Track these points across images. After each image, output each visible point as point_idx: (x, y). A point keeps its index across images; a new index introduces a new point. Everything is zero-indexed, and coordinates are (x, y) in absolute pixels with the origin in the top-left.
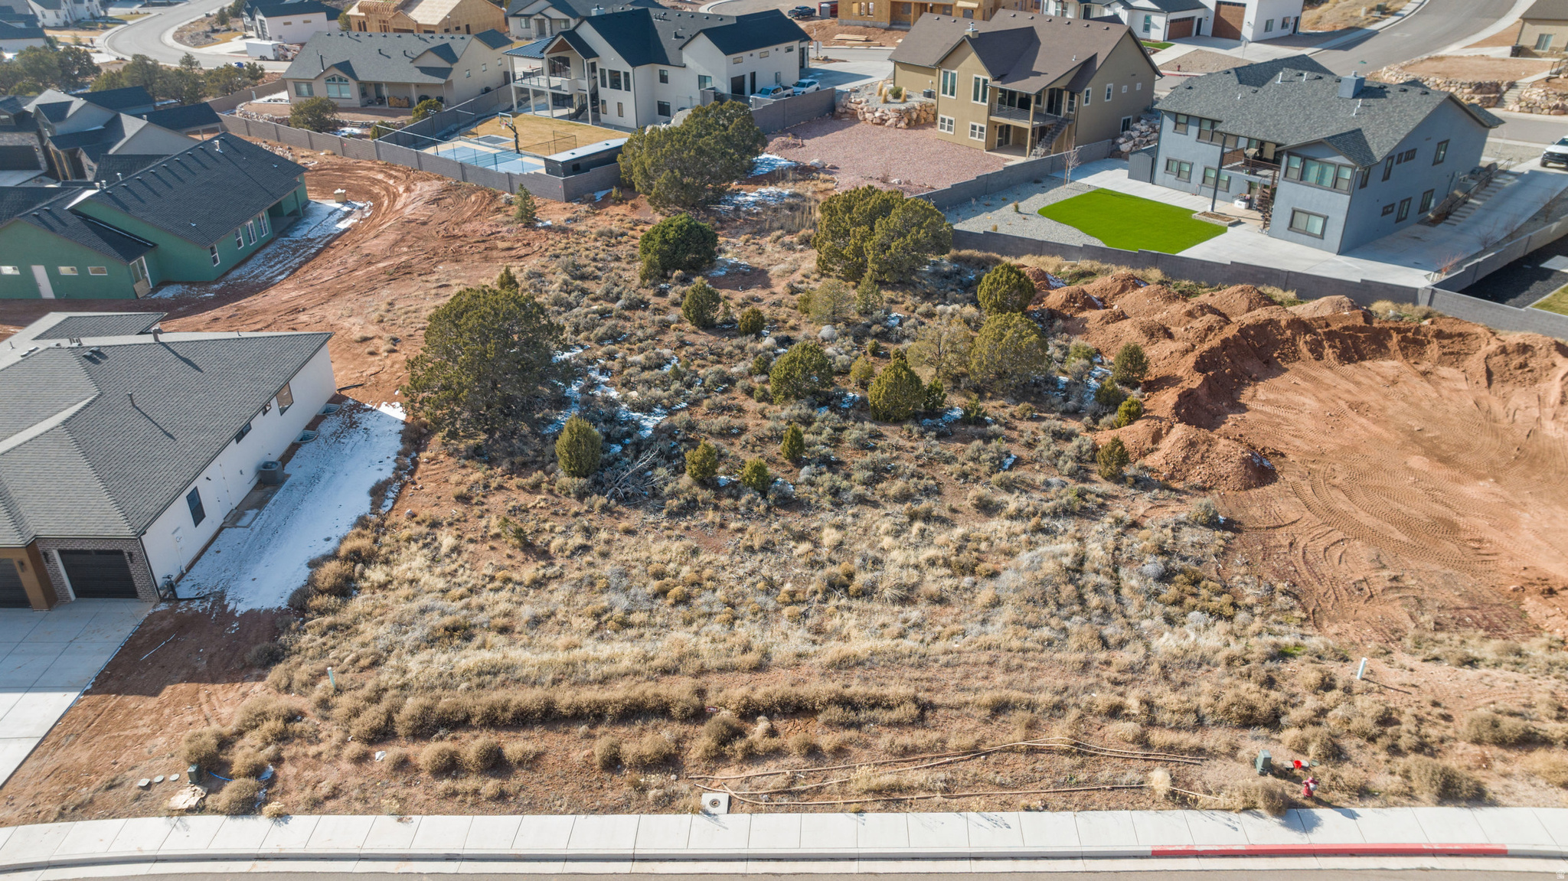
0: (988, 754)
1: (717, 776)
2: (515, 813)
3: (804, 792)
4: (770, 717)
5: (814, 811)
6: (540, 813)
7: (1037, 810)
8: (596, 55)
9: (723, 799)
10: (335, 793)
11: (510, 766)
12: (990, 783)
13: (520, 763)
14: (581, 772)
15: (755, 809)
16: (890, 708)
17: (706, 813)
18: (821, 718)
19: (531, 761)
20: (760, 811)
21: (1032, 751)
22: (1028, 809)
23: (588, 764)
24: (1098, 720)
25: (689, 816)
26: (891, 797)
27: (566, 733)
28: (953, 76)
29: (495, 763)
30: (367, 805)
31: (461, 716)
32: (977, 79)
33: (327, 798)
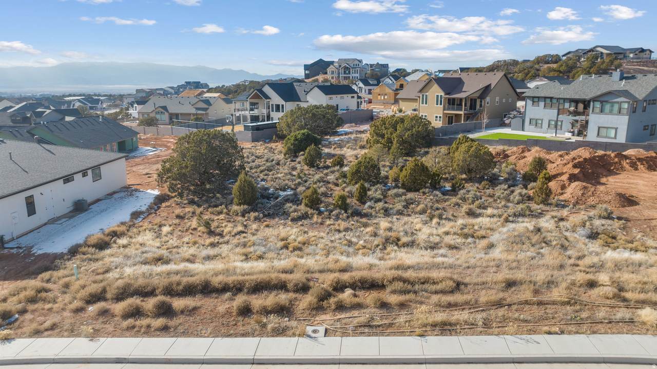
0: (510, 305)
1: (317, 318)
2: (172, 337)
3: (379, 326)
4: (354, 289)
5: (388, 335)
6: (189, 337)
7: (557, 333)
8: (270, 99)
9: (322, 329)
10: (53, 327)
11: (176, 313)
12: (516, 319)
13: (182, 312)
14: (223, 317)
15: (345, 334)
16: (434, 283)
17: (309, 336)
18: (388, 289)
19: (190, 311)
20: (348, 335)
21: (540, 303)
22: (550, 333)
23: (228, 313)
24: (582, 289)
25: (296, 338)
26: (445, 328)
27: (216, 298)
28: (426, 96)
29: (165, 311)
30: (73, 332)
31: (149, 289)
32: (438, 96)
33: (47, 330)
